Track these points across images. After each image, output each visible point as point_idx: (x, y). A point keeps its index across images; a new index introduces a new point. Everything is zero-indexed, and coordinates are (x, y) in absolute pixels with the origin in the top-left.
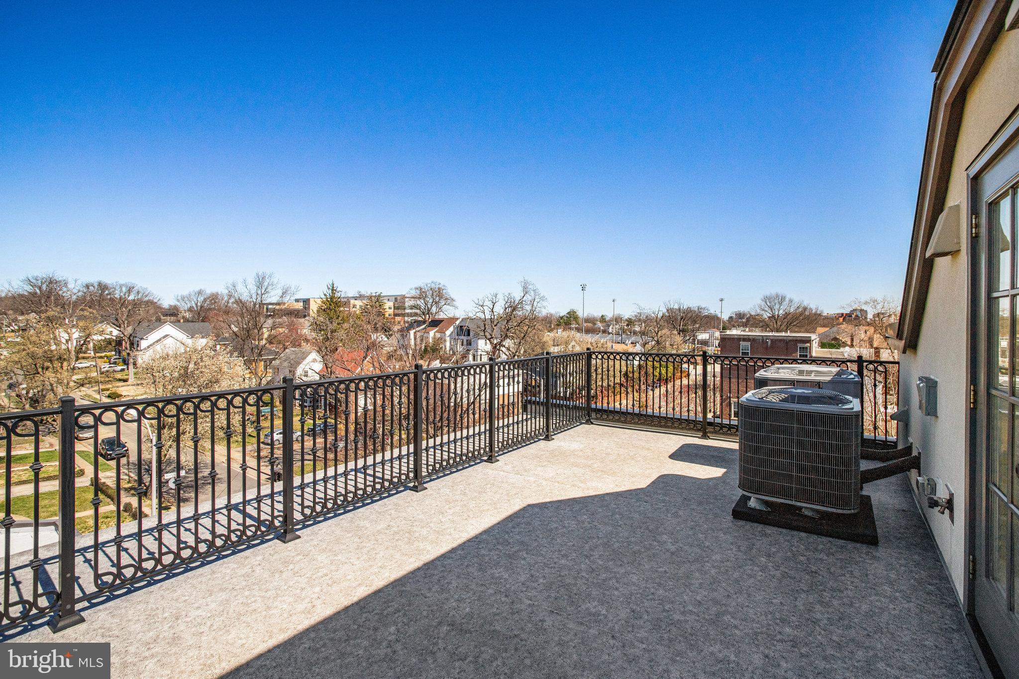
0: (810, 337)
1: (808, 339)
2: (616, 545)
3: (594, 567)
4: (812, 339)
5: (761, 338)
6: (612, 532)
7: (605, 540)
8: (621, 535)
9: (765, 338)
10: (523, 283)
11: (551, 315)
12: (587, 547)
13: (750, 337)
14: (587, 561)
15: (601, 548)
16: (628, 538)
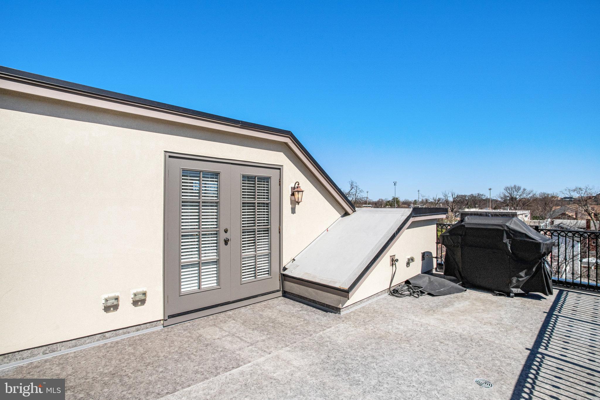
0: (516, 213)
1: (515, 214)
4: (518, 214)
5: (485, 213)
9: (487, 213)
10: (350, 183)
11: (382, 200)
13: (478, 213)
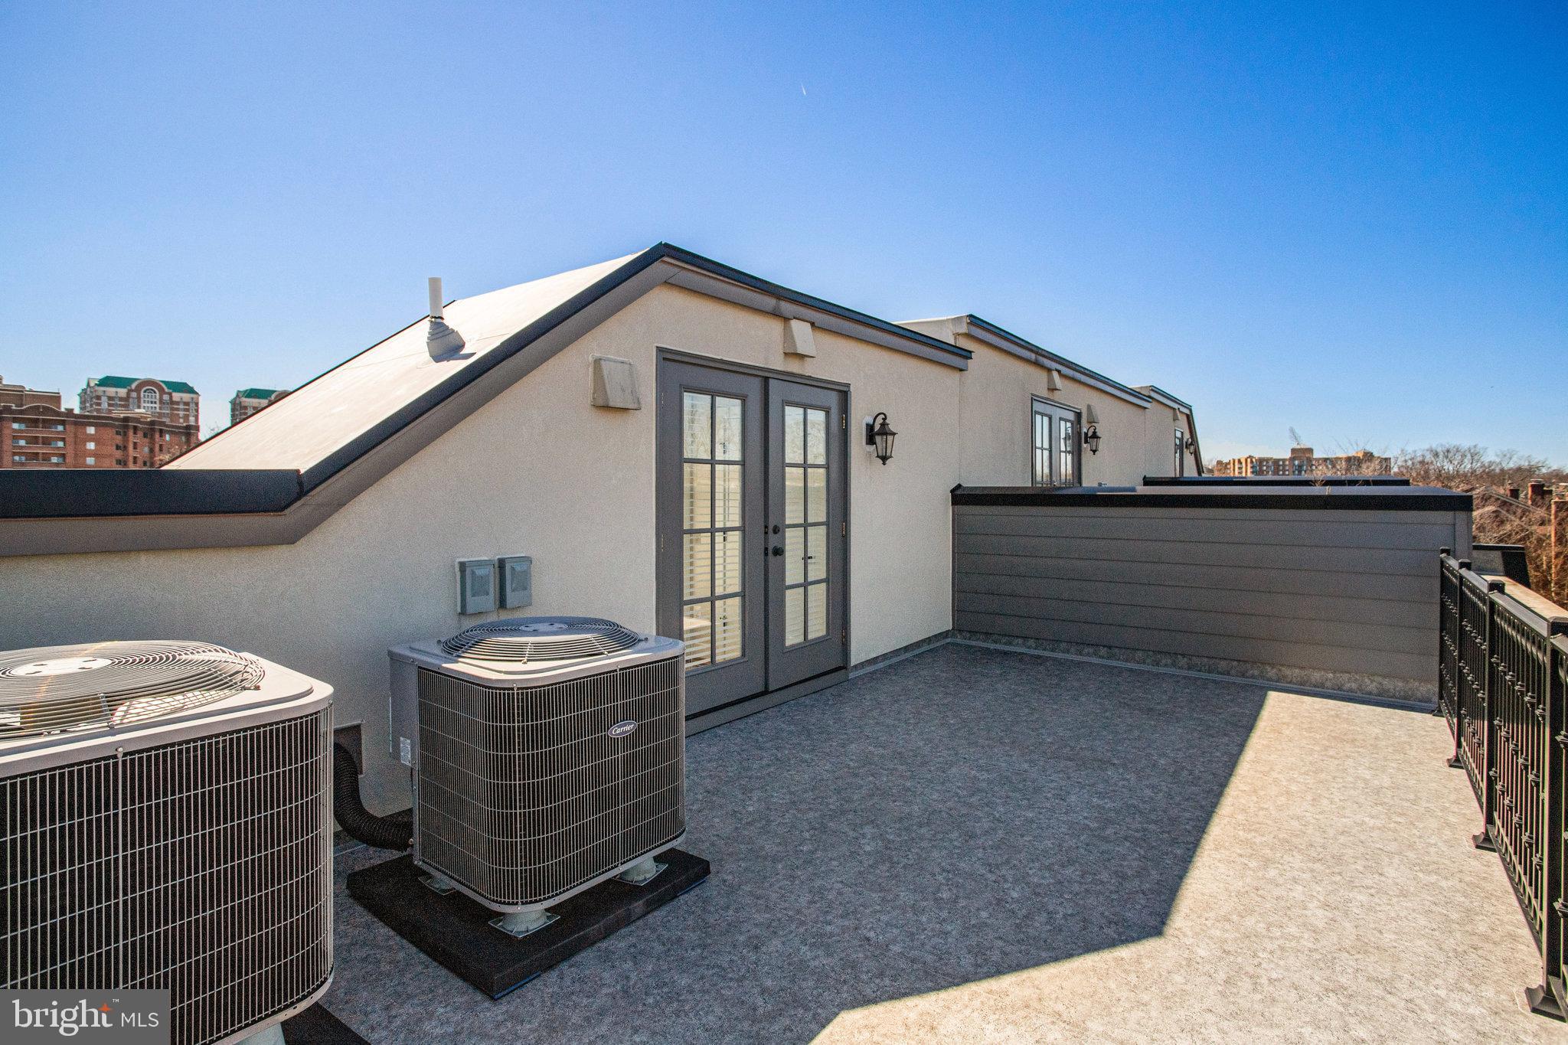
2: (955, 835)
3: (987, 809)
6: (960, 857)
7: (972, 842)
8: (944, 852)
12: (1001, 833)
14: (997, 815)
15: (978, 832)
16: (934, 846)
